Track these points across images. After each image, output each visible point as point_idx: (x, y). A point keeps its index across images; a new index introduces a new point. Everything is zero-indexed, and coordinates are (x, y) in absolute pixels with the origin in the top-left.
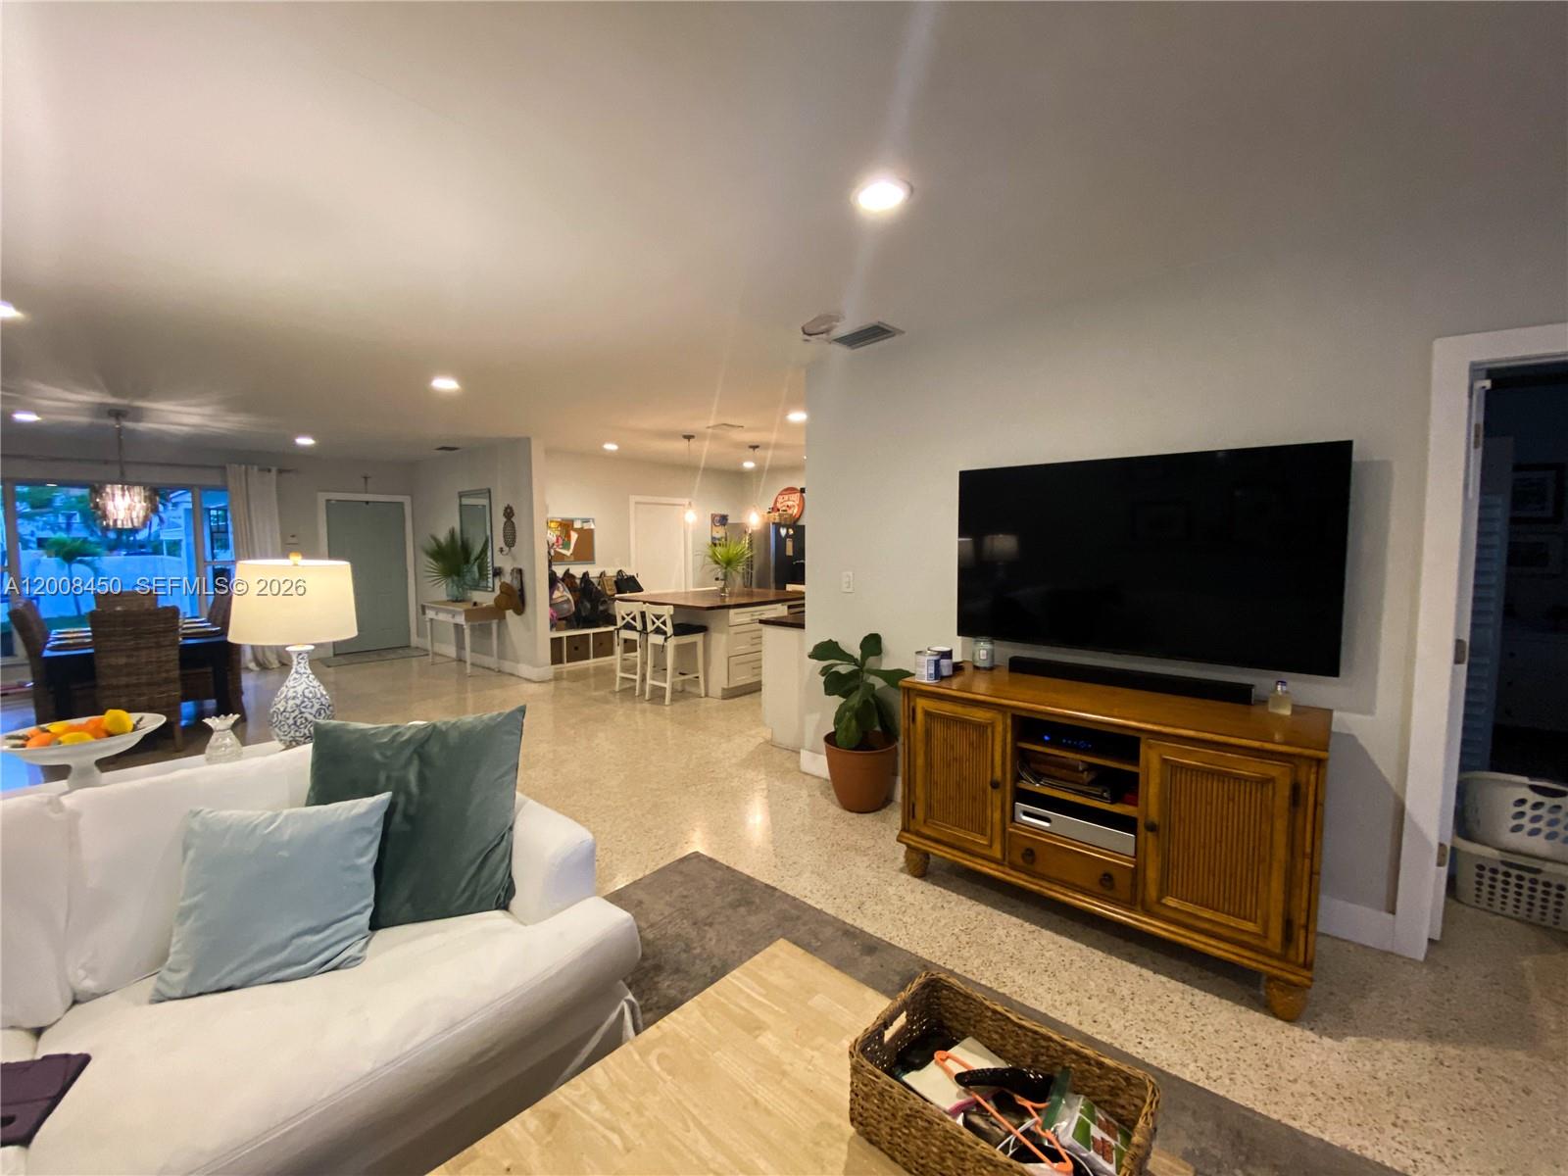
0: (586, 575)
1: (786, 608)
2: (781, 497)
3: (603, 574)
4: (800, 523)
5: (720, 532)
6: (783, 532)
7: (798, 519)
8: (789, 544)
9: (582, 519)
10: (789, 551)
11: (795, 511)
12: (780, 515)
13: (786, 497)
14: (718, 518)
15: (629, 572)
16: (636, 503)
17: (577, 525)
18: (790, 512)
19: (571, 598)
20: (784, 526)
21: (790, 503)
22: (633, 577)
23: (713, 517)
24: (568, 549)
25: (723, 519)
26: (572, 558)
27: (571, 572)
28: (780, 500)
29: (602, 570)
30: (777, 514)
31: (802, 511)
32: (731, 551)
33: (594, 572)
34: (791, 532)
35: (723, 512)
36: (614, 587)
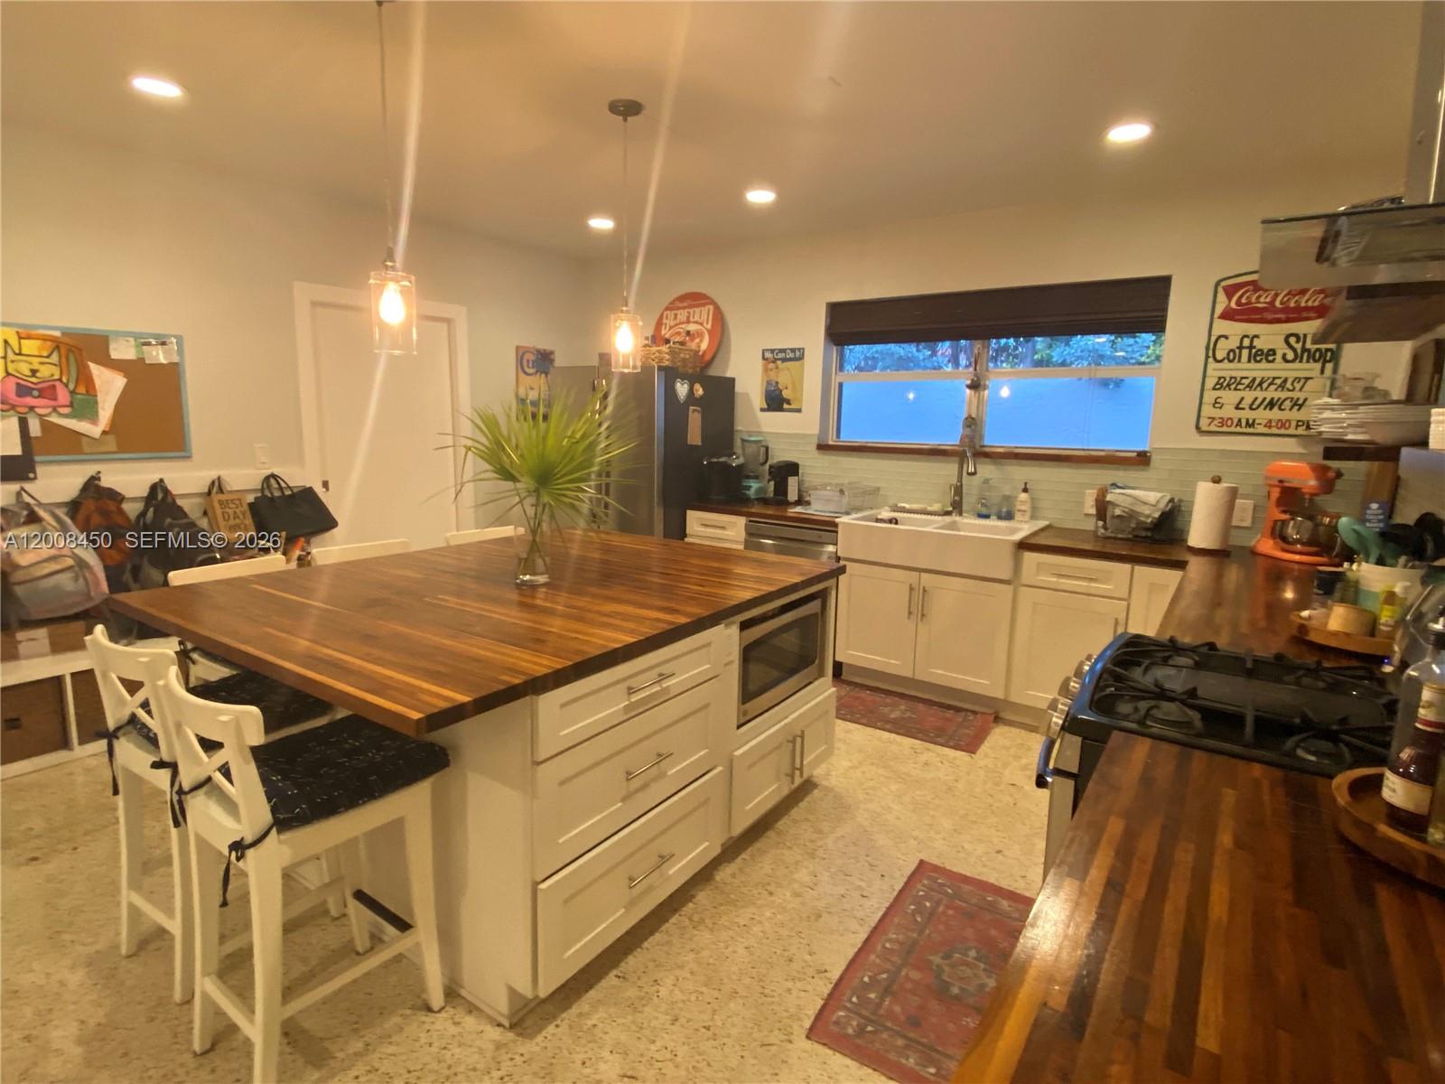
0: (158, 489)
1: (734, 631)
2: (670, 314)
3: (217, 486)
4: (714, 371)
5: (535, 387)
6: (682, 389)
7: (709, 364)
8: (695, 419)
9: (136, 336)
10: (694, 436)
11: (704, 346)
12: (672, 352)
13: (682, 315)
14: (532, 357)
15: (296, 477)
16: (314, 304)
17: (123, 350)
18: (693, 345)
19: (91, 558)
20: (683, 377)
21: (692, 327)
22: (308, 493)
23: (521, 353)
24: (94, 419)
25: (543, 361)
26: (111, 444)
27: (107, 481)
28: (669, 322)
29: (213, 474)
30: (665, 348)
31: (719, 345)
32: (551, 441)
33: (185, 480)
34: (699, 391)
35: (544, 345)
36: (249, 521)
